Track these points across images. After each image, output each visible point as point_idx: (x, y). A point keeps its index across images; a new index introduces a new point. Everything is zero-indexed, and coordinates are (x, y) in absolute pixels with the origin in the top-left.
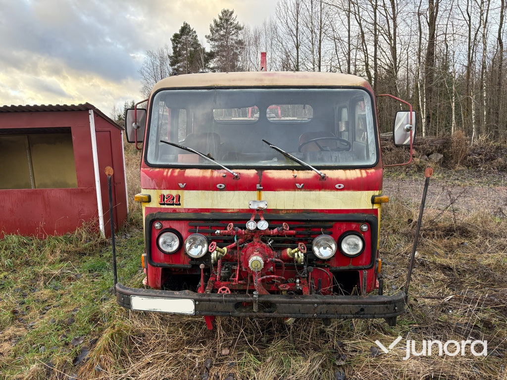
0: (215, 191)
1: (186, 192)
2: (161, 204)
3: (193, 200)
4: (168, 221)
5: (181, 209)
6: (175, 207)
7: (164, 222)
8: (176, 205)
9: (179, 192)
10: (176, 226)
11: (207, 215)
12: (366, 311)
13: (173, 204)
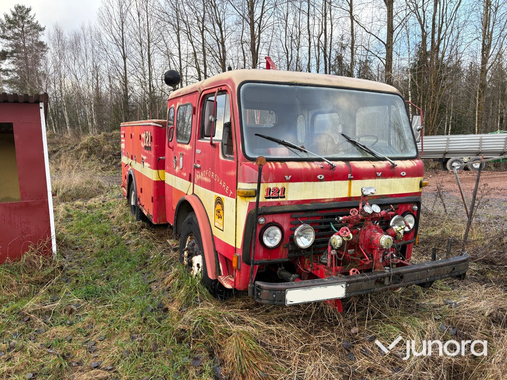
0: (316, 182)
1: (291, 184)
2: (266, 198)
3: (297, 192)
4: (271, 215)
5: (285, 201)
6: (280, 200)
7: (268, 216)
8: (281, 197)
9: (285, 185)
10: (278, 219)
11: (309, 206)
13: (278, 198)
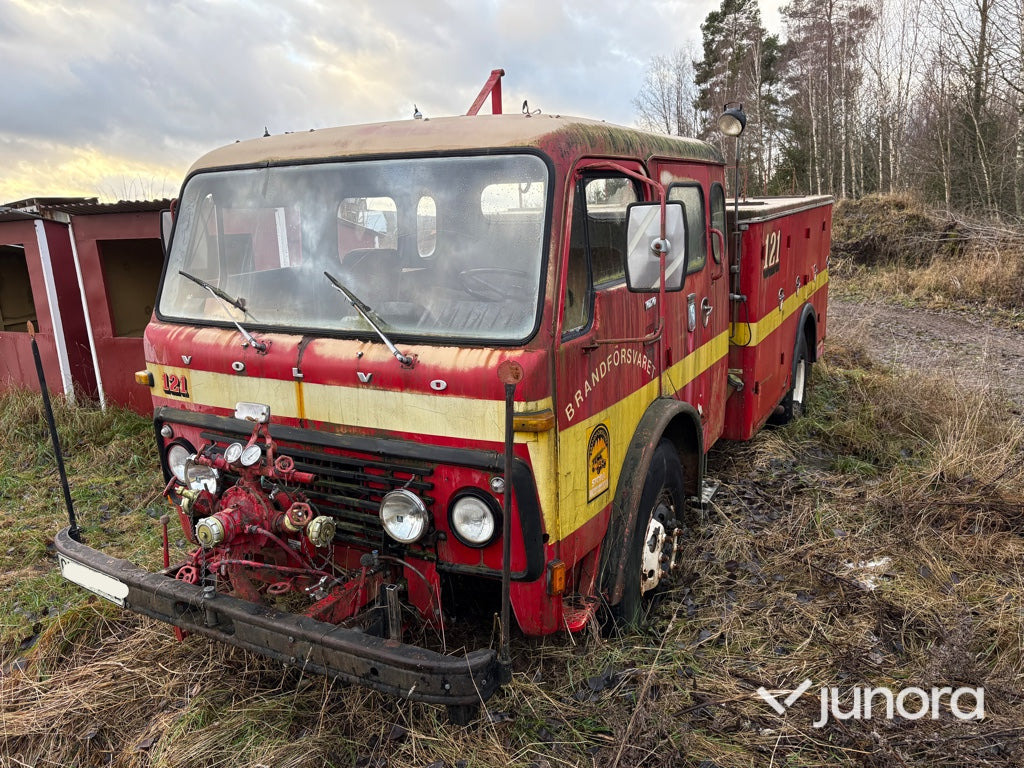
1: (193, 372)
3: (203, 390)
4: (179, 426)
5: (191, 404)
6: (183, 399)
7: (173, 425)
9: (185, 372)
10: (189, 436)
11: (222, 421)
12: (381, 677)
